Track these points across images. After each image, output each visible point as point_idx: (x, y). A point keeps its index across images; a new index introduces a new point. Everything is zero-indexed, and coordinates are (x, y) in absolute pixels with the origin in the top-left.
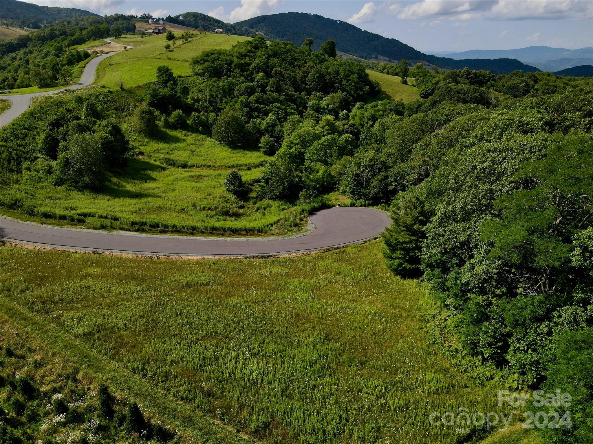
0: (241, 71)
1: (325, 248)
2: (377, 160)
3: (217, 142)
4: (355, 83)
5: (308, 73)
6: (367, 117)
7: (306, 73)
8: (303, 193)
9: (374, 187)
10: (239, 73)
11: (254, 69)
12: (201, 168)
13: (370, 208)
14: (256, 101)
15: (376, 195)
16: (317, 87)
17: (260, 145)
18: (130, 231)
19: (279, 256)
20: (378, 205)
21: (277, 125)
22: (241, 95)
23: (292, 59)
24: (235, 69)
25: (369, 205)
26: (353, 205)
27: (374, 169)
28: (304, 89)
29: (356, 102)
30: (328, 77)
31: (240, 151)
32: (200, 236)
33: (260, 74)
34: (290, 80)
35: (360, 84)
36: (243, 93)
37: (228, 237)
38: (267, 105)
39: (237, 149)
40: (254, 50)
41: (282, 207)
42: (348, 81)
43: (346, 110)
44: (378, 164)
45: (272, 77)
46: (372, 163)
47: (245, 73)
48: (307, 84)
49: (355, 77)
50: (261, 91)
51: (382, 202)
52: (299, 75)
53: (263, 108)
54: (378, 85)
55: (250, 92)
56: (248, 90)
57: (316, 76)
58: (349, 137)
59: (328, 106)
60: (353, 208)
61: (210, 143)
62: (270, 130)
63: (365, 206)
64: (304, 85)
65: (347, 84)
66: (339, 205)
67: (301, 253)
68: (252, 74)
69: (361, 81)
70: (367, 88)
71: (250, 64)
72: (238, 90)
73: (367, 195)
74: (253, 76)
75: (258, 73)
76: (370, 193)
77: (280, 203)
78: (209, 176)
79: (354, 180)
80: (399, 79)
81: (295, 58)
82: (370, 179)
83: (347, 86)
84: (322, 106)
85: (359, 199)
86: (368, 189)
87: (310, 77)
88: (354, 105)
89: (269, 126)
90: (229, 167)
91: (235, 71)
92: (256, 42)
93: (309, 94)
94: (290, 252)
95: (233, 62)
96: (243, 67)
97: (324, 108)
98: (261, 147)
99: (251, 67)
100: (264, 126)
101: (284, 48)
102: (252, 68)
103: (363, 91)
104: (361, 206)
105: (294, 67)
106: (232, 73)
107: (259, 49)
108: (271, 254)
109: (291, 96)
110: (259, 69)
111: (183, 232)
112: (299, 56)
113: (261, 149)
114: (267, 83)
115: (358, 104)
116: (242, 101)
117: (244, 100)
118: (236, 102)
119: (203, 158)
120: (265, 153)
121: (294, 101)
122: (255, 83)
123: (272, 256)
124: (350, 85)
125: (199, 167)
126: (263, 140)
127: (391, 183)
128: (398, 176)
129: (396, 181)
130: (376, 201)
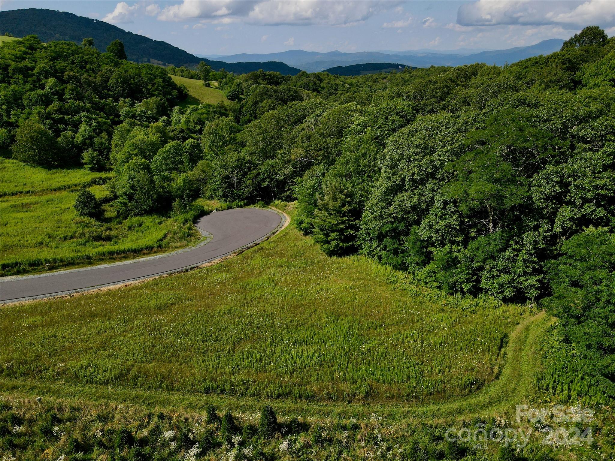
0: (24, 76)
1: (237, 250)
2: (244, 159)
3: (22, 164)
4: (162, 87)
5: (108, 78)
6: (194, 122)
7: (106, 77)
8: (176, 204)
9: (247, 187)
10: (22, 79)
11: (40, 73)
12: (17, 196)
13: (247, 208)
14: (57, 111)
15: (250, 194)
16: (123, 92)
17: (84, 161)
18: (6, 275)
19: (202, 266)
20: (254, 204)
21: (94, 137)
22: (33, 105)
23: (81, 62)
24: (14, 74)
25: (245, 205)
26: (229, 208)
27: (242, 170)
28: (108, 96)
29: (174, 107)
30: (133, 82)
31: (59, 170)
32: (101, 264)
33: (50, 80)
34: (89, 86)
35: (166, 88)
36: (37, 102)
37: (133, 258)
38: (72, 116)
39: (54, 169)
40: (30, 51)
41: (157, 222)
42: (153, 85)
43: (166, 116)
44: (245, 164)
45: (66, 82)
46: (239, 163)
47: (30, 79)
48: (109, 90)
49: (158, 80)
50: (59, 100)
51: (259, 200)
52: (98, 79)
53: (69, 119)
54: (185, 88)
55: (46, 101)
56: (42, 98)
57: (119, 80)
58: (194, 142)
59: (145, 113)
60: (231, 210)
61: (12, 165)
62: (88, 142)
63: (241, 206)
64: (106, 91)
65: (154, 88)
66: (217, 210)
67: (219, 259)
68: (40, 80)
69: (166, 85)
70: (175, 92)
71: (32, 68)
72: (29, 98)
73: (241, 195)
74: (41, 83)
75: (47, 78)
76: (243, 193)
77: (153, 217)
78: (37, 203)
79: (225, 183)
80: (201, 82)
81: (84, 60)
82: (241, 179)
83: (155, 91)
84: (138, 113)
85: (233, 201)
86: (240, 190)
87: (111, 81)
88: (171, 110)
89: (86, 139)
90: (55, 190)
91: (16, 76)
92: (30, 42)
93: (117, 100)
94: (210, 260)
95: (10, 65)
96: (26, 72)
97: (140, 115)
98: (85, 164)
99: (36, 71)
100: (81, 139)
101: (68, 49)
102: (38, 73)
103: (172, 95)
104: (238, 207)
105: (87, 71)
106: (12, 80)
107: (36, 50)
108: (193, 266)
109: (96, 103)
110: (47, 74)
111: (78, 264)
112: (89, 58)
113: (86, 166)
114: (64, 90)
115: (176, 109)
116: (39, 112)
117: (43, 111)
118: (30, 114)
119: (13, 184)
120: (92, 169)
121: (102, 109)
122: (47, 90)
123: (195, 267)
124: (157, 89)
125: (14, 194)
126: (86, 156)
127: (263, 180)
128: (270, 173)
129: (269, 177)
130: (250, 200)
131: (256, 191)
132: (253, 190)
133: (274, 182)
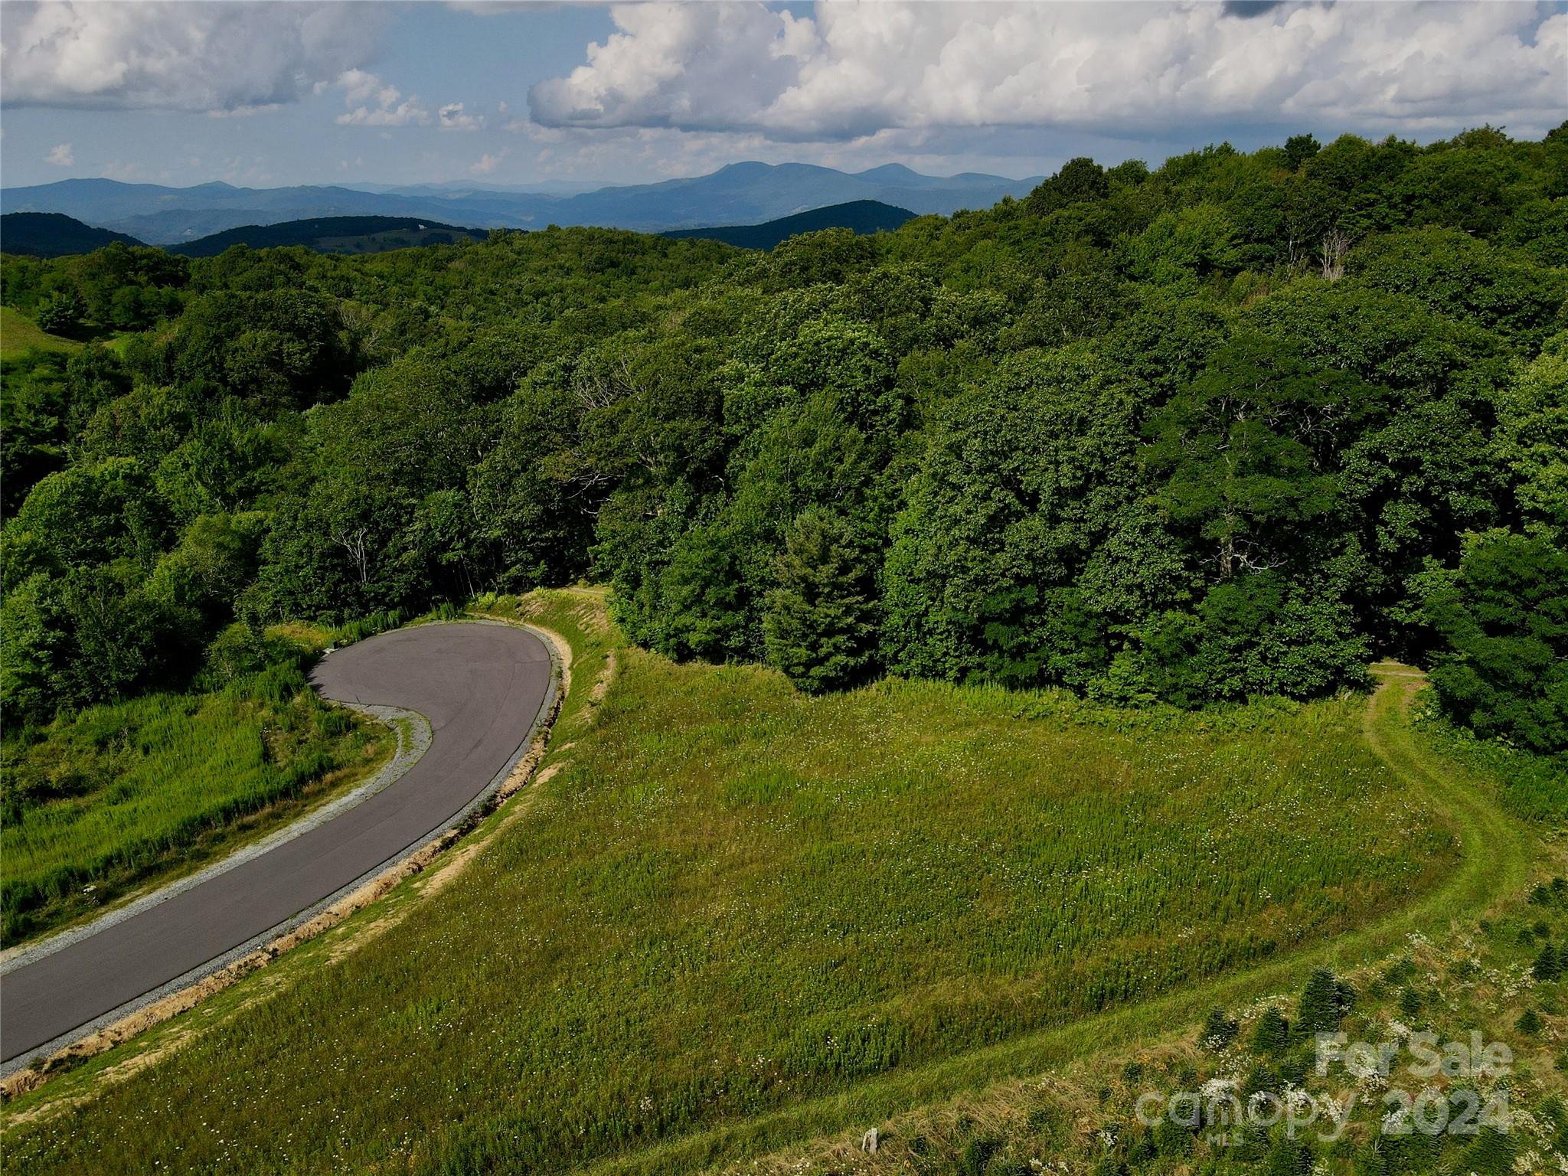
8: (220, 646)
9: (399, 570)
15: (413, 587)
19: (506, 789)
20: (423, 613)
25: (404, 620)
26: (364, 635)
27: (376, 525)
51: (440, 602)
60: (371, 640)
63: (395, 625)
66: (335, 645)
73: (384, 596)
82: (375, 552)
85: (361, 614)
86: (379, 581)
127: (444, 547)
128: (462, 524)
129: (462, 534)
130: (415, 605)
131: (426, 577)
132: (419, 575)
133: (478, 547)
